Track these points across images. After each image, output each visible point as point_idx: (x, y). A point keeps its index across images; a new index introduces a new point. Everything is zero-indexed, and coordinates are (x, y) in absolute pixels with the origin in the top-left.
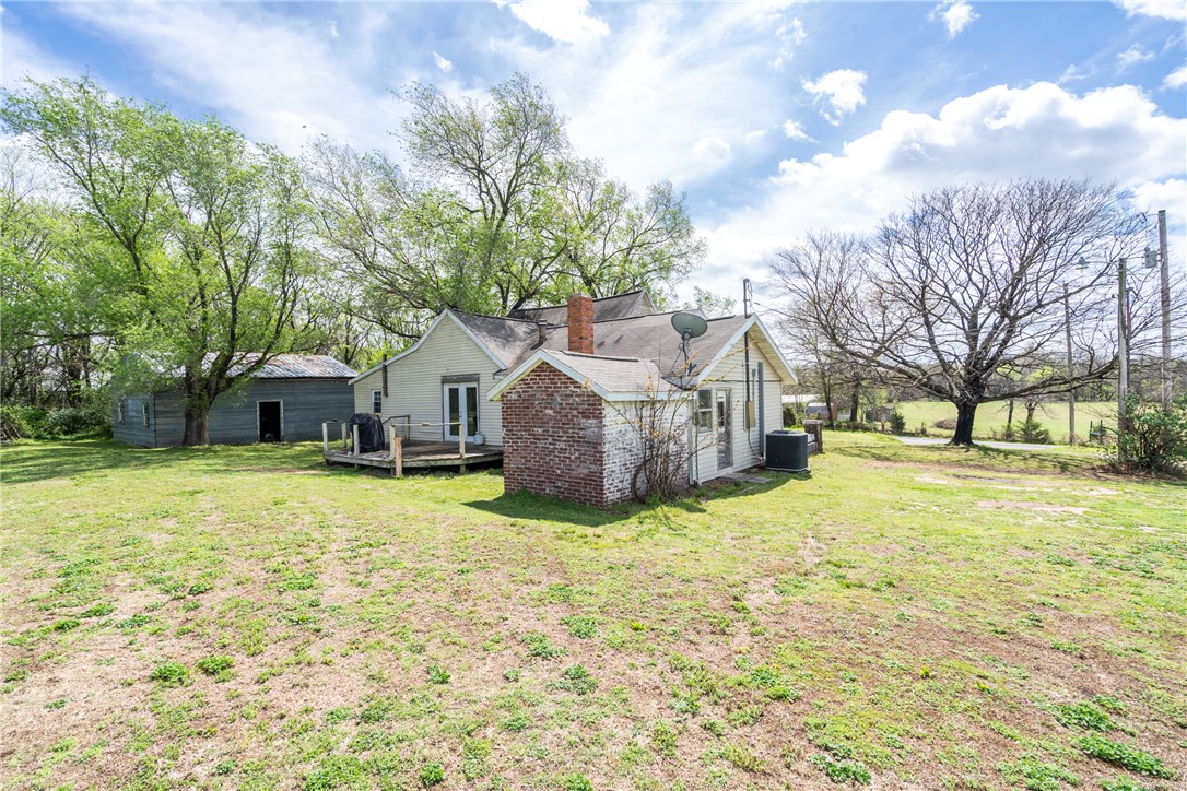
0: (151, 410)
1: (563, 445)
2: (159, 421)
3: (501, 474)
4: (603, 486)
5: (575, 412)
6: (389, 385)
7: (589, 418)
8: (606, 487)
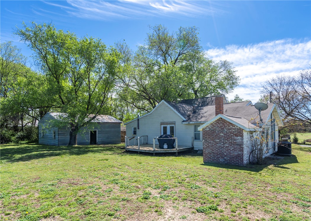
0: (57, 133)
1: (227, 145)
2: (59, 137)
3: (202, 156)
4: (243, 159)
5: (232, 135)
6: (140, 125)
7: (238, 136)
8: (244, 159)
